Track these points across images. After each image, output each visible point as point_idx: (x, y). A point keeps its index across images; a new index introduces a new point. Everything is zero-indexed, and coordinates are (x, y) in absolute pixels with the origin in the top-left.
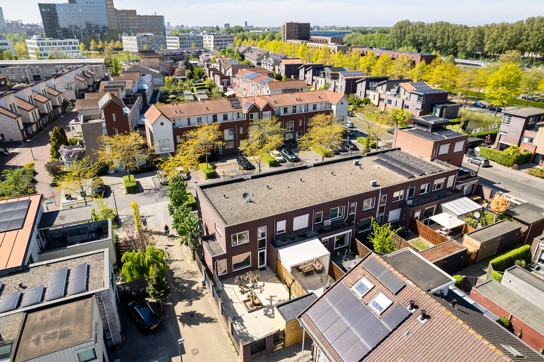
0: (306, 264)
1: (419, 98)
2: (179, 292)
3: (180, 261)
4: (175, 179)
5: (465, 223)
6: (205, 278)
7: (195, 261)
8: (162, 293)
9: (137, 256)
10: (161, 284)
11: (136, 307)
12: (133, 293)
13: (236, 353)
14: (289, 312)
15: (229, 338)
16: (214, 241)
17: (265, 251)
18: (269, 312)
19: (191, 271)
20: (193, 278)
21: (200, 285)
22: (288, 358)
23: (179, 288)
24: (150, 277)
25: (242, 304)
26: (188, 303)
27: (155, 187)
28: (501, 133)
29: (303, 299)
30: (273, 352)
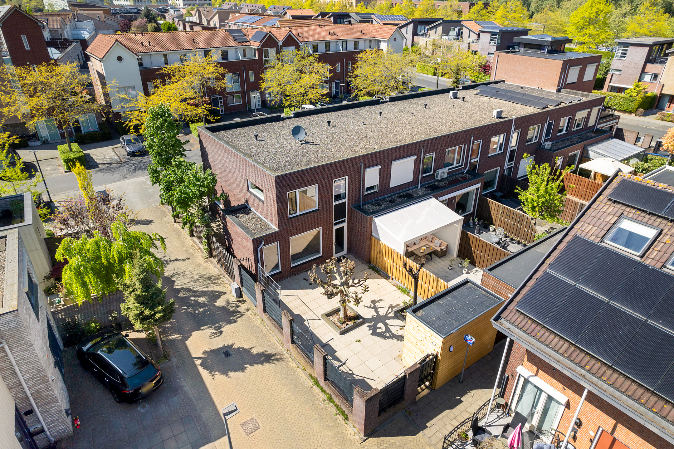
0: (417, 243)
1: (492, 38)
2: (191, 313)
3: (183, 260)
4: (158, 114)
5: (634, 169)
6: (242, 282)
7: (212, 259)
8: (159, 312)
9: (94, 244)
10: (153, 294)
11: (102, 351)
12: (93, 325)
13: (340, 418)
14: (438, 318)
15: (316, 389)
16: (247, 214)
17: (345, 225)
18: (380, 328)
19: (208, 275)
20: (215, 287)
21: (232, 297)
22: (447, 410)
23: (190, 305)
24: (127, 281)
25: (322, 320)
26: (213, 331)
27: (119, 160)
28: (613, 72)
29: (455, 293)
30: (416, 402)
